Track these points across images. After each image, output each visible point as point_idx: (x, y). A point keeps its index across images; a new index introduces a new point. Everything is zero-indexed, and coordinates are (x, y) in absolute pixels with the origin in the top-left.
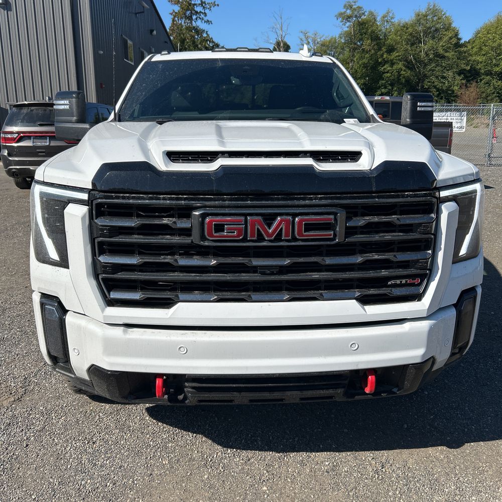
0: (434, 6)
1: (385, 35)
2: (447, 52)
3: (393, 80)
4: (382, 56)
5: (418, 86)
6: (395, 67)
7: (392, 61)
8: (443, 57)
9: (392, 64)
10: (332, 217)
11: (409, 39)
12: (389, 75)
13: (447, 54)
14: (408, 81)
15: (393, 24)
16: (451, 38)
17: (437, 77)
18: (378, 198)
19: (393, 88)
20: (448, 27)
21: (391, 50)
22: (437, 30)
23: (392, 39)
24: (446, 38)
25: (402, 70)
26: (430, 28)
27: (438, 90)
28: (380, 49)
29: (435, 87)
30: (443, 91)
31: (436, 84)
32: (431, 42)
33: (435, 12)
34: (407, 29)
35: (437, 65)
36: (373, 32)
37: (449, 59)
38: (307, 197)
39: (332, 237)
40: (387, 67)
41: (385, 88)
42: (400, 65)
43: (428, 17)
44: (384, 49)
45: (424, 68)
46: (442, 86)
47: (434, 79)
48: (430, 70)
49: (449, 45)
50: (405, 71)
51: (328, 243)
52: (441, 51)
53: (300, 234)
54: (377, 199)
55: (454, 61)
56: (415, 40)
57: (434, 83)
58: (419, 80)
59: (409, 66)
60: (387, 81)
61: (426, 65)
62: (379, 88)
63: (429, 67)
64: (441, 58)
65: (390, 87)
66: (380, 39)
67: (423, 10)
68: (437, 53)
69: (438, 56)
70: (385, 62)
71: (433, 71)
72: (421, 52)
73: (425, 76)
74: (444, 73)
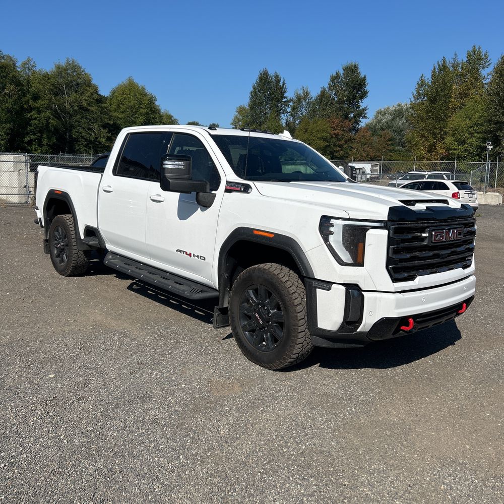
0: (73, 62)
1: (28, 82)
2: (90, 106)
3: (42, 127)
4: (27, 102)
5: (66, 135)
6: (43, 115)
7: (38, 108)
8: (87, 110)
9: (39, 112)
11: (51, 90)
12: (36, 122)
13: (90, 108)
14: (56, 129)
15: (34, 72)
16: (92, 94)
17: (84, 128)
19: (42, 136)
20: (88, 83)
21: (36, 98)
22: (78, 84)
23: (35, 87)
24: (88, 94)
25: (50, 118)
26: (71, 82)
27: (86, 140)
28: (24, 96)
29: (82, 137)
30: (90, 141)
31: (83, 134)
32: (74, 94)
33: (75, 67)
34: (49, 79)
35: (83, 117)
36: (14, 77)
37: (93, 112)
40: (34, 114)
41: (34, 134)
42: (48, 113)
43: (68, 71)
44: (29, 96)
45: (69, 119)
46: (89, 137)
47: (81, 130)
48: (76, 121)
49: (92, 100)
50: (53, 119)
52: (85, 105)
55: (98, 114)
56: (57, 91)
57: (81, 133)
58: (67, 129)
59: (57, 116)
60: (35, 128)
61: (71, 116)
62: (27, 134)
63: (75, 118)
64: (85, 111)
65: (39, 134)
66: (22, 85)
67: (63, 63)
68: (81, 106)
69: (81, 108)
70: (31, 109)
71: (79, 122)
72: (65, 103)
73: (72, 126)
74: (90, 125)
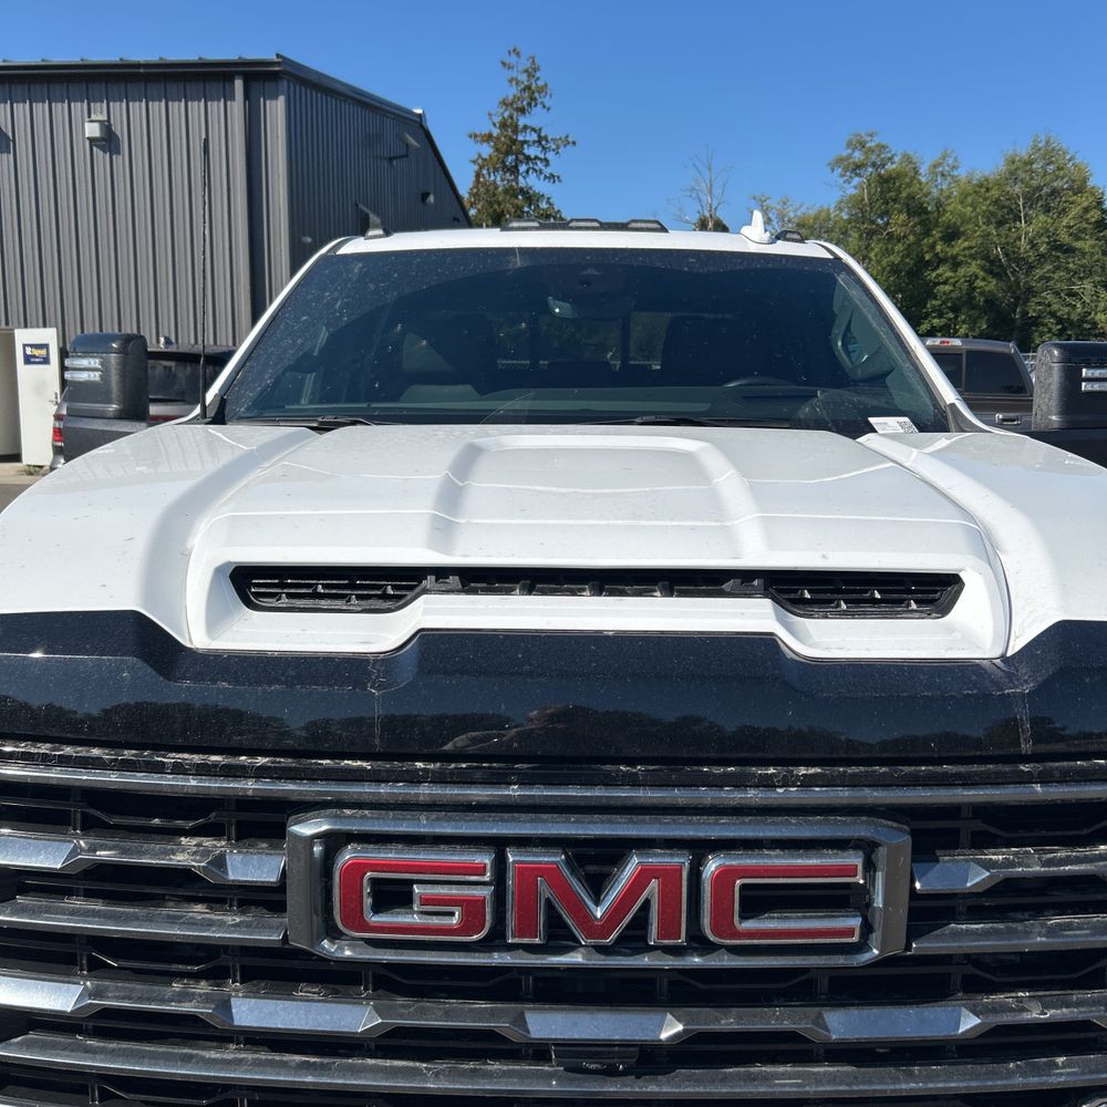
0: (1048, 142)
1: (939, 204)
2: (1078, 239)
3: (959, 299)
4: (932, 247)
5: (1014, 312)
6: (962, 271)
7: (954, 257)
8: (1070, 250)
9: (956, 265)
10: (855, 859)
11: (992, 214)
12: (947, 288)
13: (1078, 244)
14: (991, 302)
15: (955, 180)
16: (1086, 210)
17: (1057, 294)
18: (1043, 782)
19: (956, 317)
20: (1079, 188)
21: (951, 235)
22: (1054, 193)
23: (953, 212)
24: (1075, 211)
25: (977, 277)
26: (1039, 188)
27: (1060, 321)
28: (927, 233)
29: (1053, 314)
30: (1071, 323)
31: (1055, 307)
32: (1042, 217)
33: (1049, 155)
34: (988, 190)
35: (1057, 268)
36: (911, 197)
37: (1084, 254)
38: (754, 775)
39: (855, 939)
40: (944, 271)
41: (940, 316)
42: (974, 267)
43: (1034, 166)
44: (936, 233)
45: (1027, 274)
46: (1069, 314)
47: (1050, 297)
48: (1041, 278)
49: (1084, 225)
50: (984, 279)
51: (840, 961)
52: (1064, 238)
53: (723, 924)
54: (1038, 788)
55: (1096, 257)
56: (1005, 214)
57: (1049, 305)
58: (1017, 299)
59: (994, 268)
60: (944, 303)
61: (1031, 267)
62: (927, 315)
63: (1039, 272)
64: (1065, 252)
65: (951, 315)
66: (927, 213)
67: (1023, 152)
68: (1055, 241)
69: (1057, 246)
70: (941, 261)
71: (1048, 279)
72: (1020, 239)
73: (1030, 291)
74: (1074, 284)
